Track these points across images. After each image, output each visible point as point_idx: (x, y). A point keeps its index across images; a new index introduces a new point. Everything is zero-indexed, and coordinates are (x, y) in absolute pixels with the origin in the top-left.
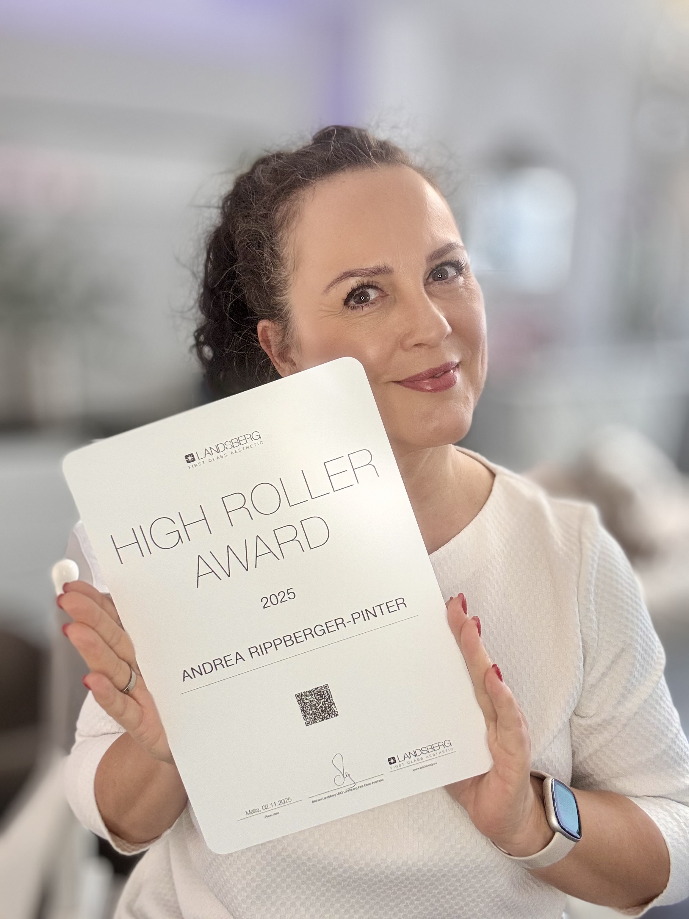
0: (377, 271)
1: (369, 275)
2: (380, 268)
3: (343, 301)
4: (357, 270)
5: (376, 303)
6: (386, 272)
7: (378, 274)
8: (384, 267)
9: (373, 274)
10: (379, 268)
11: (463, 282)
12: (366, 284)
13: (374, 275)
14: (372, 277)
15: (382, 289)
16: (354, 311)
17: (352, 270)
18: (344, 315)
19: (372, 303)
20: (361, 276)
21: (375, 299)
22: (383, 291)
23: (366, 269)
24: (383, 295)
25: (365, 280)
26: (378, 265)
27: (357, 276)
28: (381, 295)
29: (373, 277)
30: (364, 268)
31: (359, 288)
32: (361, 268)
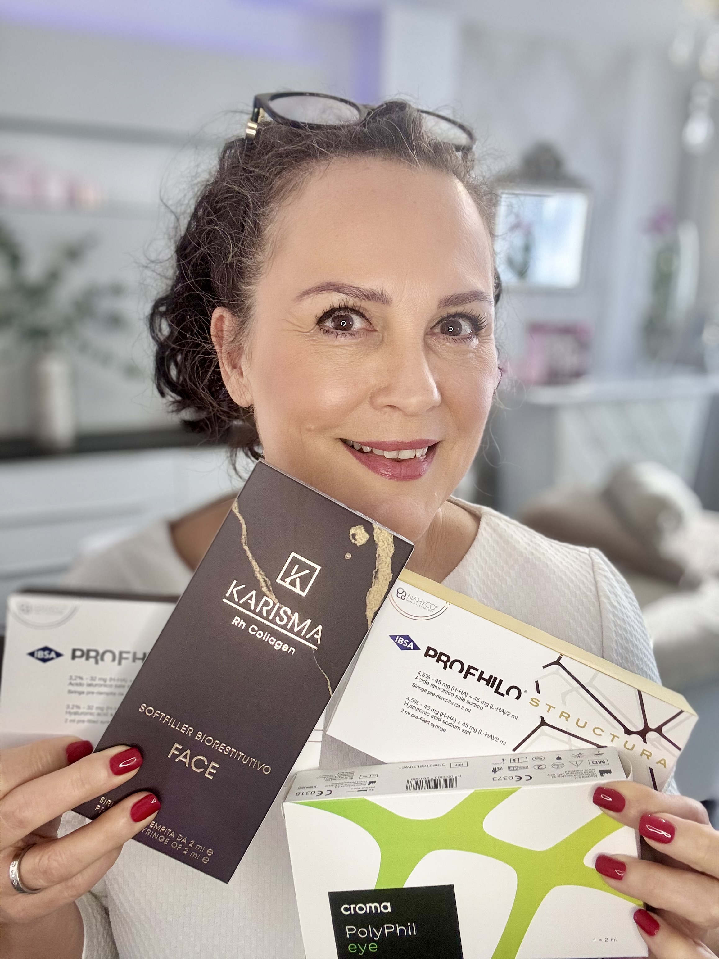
0: (370, 296)
1: (359, 297)
2: (376, 293)
3: (315, 319)
4: (345, 285)
5: (357, 336)
6: (381, 300)
7: (370, 300)
8: (380, 293)
9: (364, 297)
10: (374, 293)
11: (476, 346)
12: (351, 307)
13: (364, 299)
14: (361, 300)
15: (369, 320)
16: (325, 337)
17: (339, 283)
18: (313, 337)
19: (351, 335)
20: (347, 294)
21: (357, 332)
22: (371, 324)
23: (357, 288)
24: (370, 329)
25: (351, 301)
26: (374, 288)
27: (343, 293)
28: (368, 327)
29: (363, 301)
30: (355, 286)
31: (340, 309)
32: (351, 284)
